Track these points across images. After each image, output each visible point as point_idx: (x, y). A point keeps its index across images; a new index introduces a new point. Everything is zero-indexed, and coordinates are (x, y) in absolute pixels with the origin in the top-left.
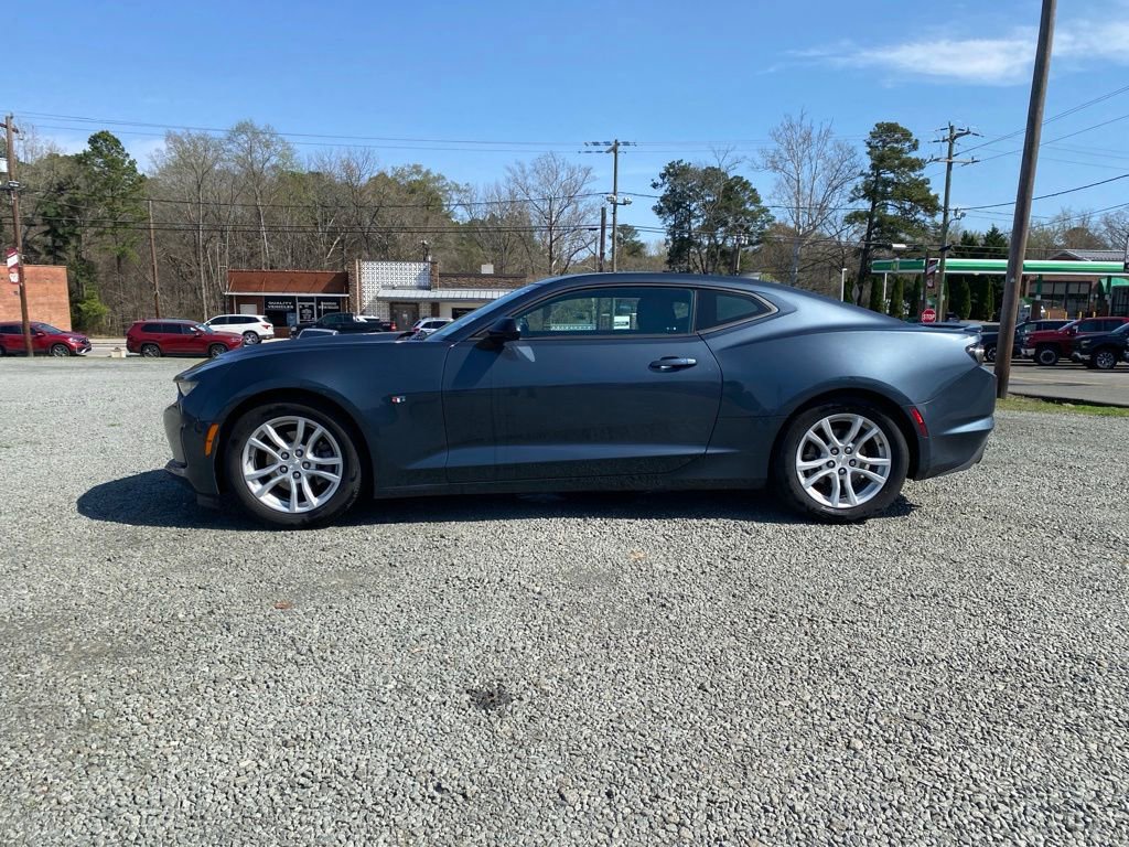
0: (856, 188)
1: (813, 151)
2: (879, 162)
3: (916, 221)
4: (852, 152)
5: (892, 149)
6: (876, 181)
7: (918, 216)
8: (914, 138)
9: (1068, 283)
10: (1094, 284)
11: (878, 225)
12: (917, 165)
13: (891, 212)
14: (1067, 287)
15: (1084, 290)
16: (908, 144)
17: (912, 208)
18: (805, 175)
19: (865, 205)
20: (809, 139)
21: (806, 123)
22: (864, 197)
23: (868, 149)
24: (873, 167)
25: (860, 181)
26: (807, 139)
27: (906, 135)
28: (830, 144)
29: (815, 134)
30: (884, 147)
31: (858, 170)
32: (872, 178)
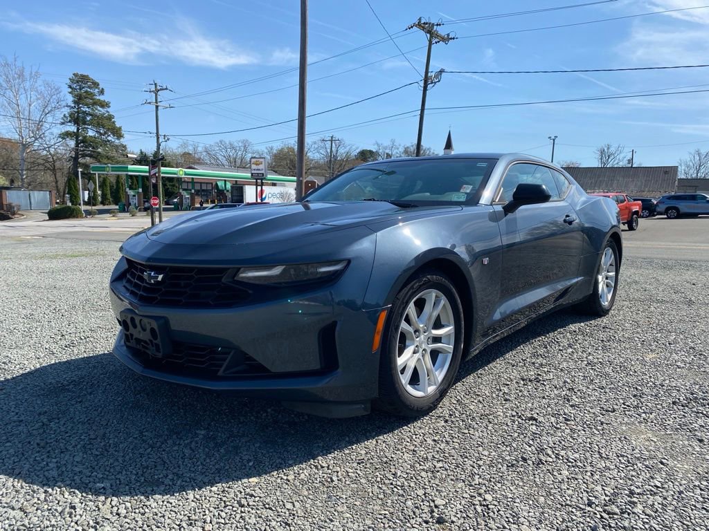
0: (65, 116)
1: (27, 85)
2: (79, 100)
3: (109, 141)
4: (58, 90)
5: (86, 92)
6: (78, 112)
7: (109, 138)
8: (101, 87)
9: (201, 183)
10: (214, 184)
11: (83, 141)
12: (104, 105)
13: (91, 133)
14: (201, 186)
15: (209, 187)
16: (97, 90)
17: (105, 133)
18: (23, 102)
19: (72, 128)
20: (23, 75)
21: (19, 64)
22: (70, 122)
23: (70, 90)
24: (75, 102)
25: (66, 111)
26: (21, 76)
27: (96, 85)
28: (39, 82)
29: (27, 74)
30: (80, 89)
31: (64, 103)
32: (75, 110)
